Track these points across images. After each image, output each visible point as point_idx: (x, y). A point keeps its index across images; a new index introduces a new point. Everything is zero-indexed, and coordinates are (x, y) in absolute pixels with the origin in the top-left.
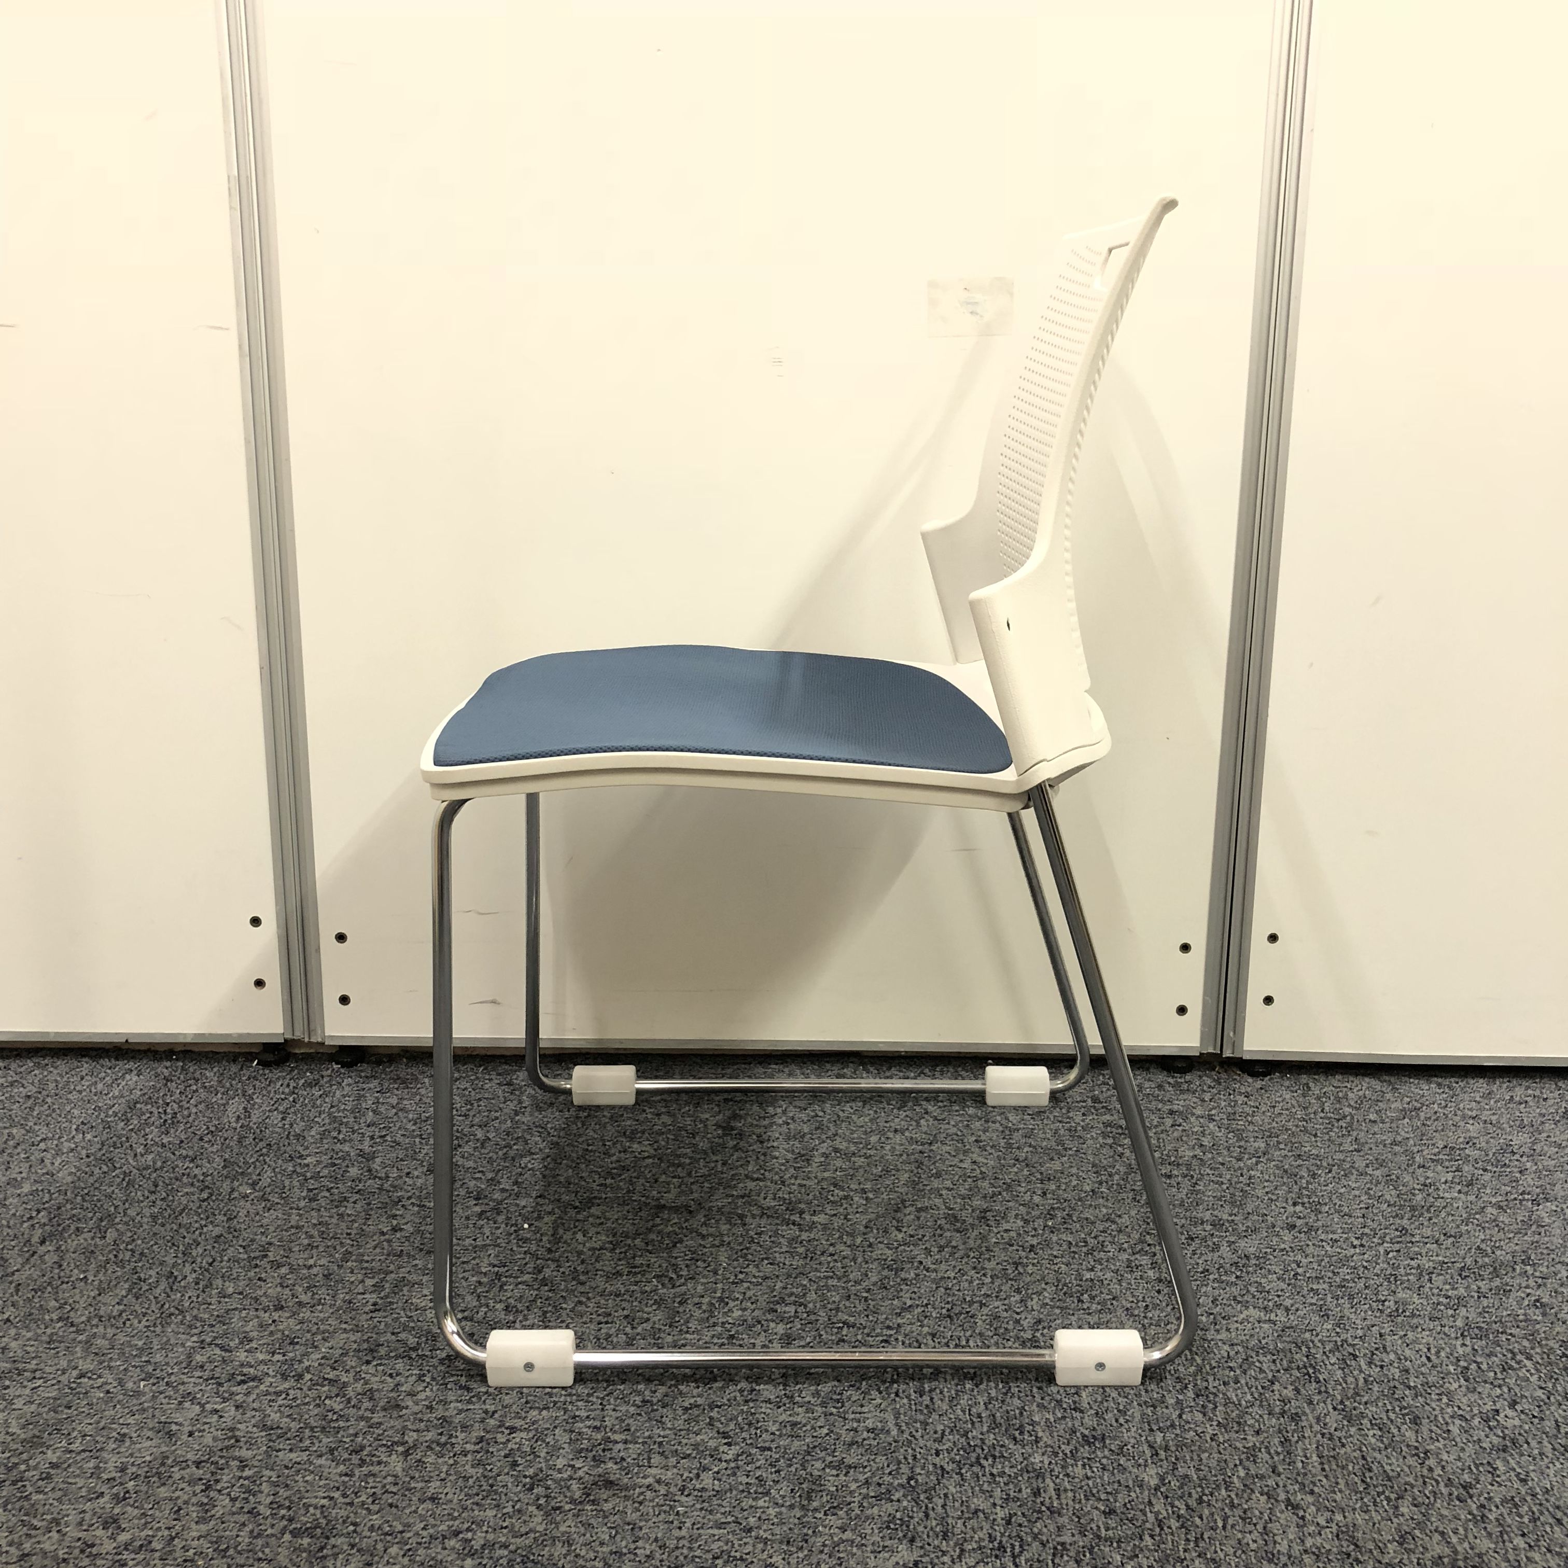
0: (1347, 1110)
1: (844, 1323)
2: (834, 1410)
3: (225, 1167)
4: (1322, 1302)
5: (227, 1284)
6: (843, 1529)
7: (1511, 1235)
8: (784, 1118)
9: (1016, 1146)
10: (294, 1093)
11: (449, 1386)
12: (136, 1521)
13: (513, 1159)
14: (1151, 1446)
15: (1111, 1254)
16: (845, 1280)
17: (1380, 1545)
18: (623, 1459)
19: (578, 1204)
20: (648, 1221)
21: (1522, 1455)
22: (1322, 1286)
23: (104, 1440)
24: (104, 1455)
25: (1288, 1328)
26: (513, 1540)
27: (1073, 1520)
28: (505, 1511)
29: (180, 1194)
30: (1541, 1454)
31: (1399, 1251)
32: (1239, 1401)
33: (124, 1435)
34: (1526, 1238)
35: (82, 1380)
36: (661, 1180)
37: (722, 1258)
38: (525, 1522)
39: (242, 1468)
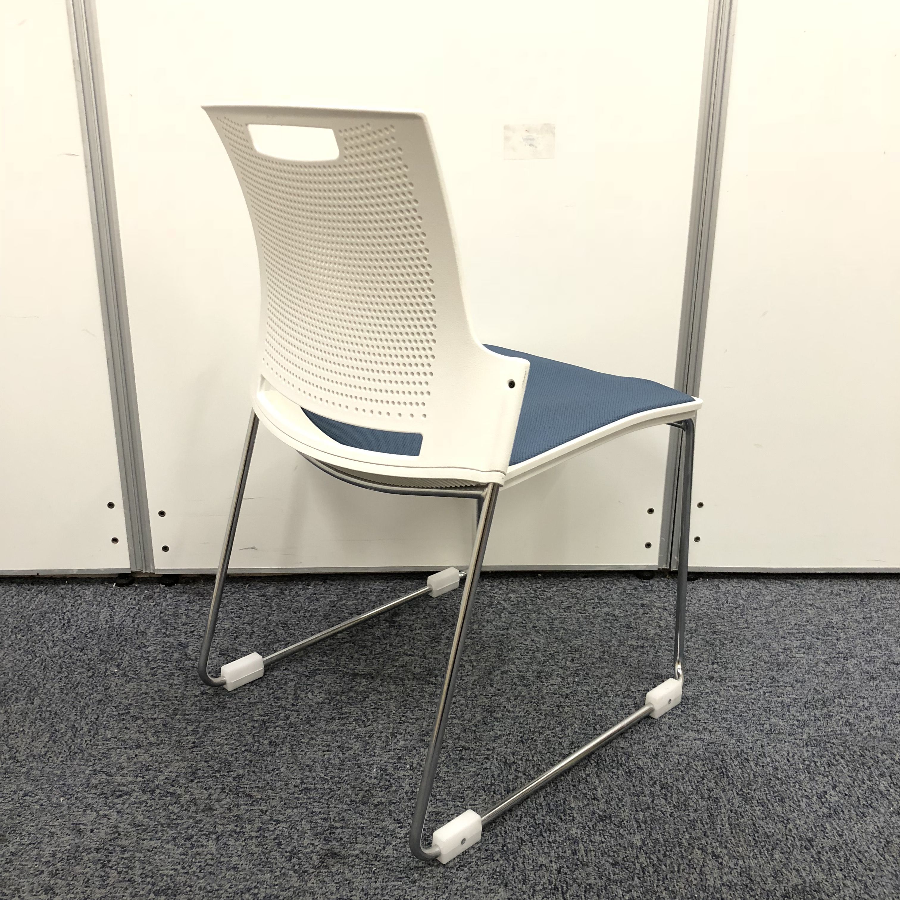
0: (741, 602)
1: (463, 747)
2: (459, 804)
3: (101, 654)
4: (729, 726)
5: (107, 732)
6: (467, 879)
7: (832, 680)
8: (424, 615)
9: (555, 629)
10: (138, 604)
11: (240, 795)
12: (63, 889)
13: (269, 645)
14: (637, 821)
15: (611, 698)
16: (462, 719)
17: (764, 879)
18: (341, 839)
19: (308, 674)
20: (348, 684)
21: (840, 819)
22: (729, 716)
23: (41, 836)
24: (42, 845)
25: (711, 743)
26: (282, 893)
27: (595, 870)
28: (276, 874)
29: (76, 673)
30: (850, 818)
31: (771, 692)
32: (685, 791)
33: (53, 833)
34: (841, 682)
35: (27, 798)
36: (355, 657)
37: (392, 707)
38: (288, 881)
39: (123, 852)
